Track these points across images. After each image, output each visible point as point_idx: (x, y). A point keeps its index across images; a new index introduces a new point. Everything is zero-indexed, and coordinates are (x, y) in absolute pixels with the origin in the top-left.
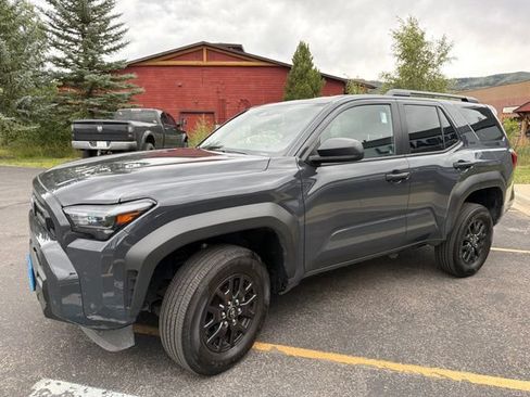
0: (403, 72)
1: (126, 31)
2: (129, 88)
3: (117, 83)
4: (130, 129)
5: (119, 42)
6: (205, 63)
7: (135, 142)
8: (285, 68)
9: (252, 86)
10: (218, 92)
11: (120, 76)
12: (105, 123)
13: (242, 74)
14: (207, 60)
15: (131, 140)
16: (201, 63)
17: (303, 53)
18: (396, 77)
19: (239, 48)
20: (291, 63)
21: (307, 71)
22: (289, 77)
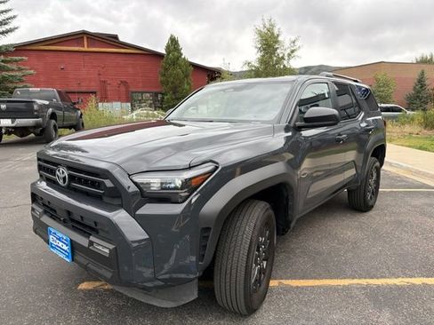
0: (262, 61)
1: (14, 17)
2: (20, 70)
3: (9, 65)
4: (36, 107)
5: (7, 27)
6: (86, 49)
7: (40, 119)
8: (159, 56)
9: (130, 70)
10: (100, 74)
11: (9, 58)
12: (9, 102)
13: (120, 60)
14: (88, 47)
15: (38, 118)
16: (81, 49)
17: (174, 44)
18: (257, 65)
19: (116, 37)
20: (164, 52)
21: (178, 59)
22: (163, 63)
